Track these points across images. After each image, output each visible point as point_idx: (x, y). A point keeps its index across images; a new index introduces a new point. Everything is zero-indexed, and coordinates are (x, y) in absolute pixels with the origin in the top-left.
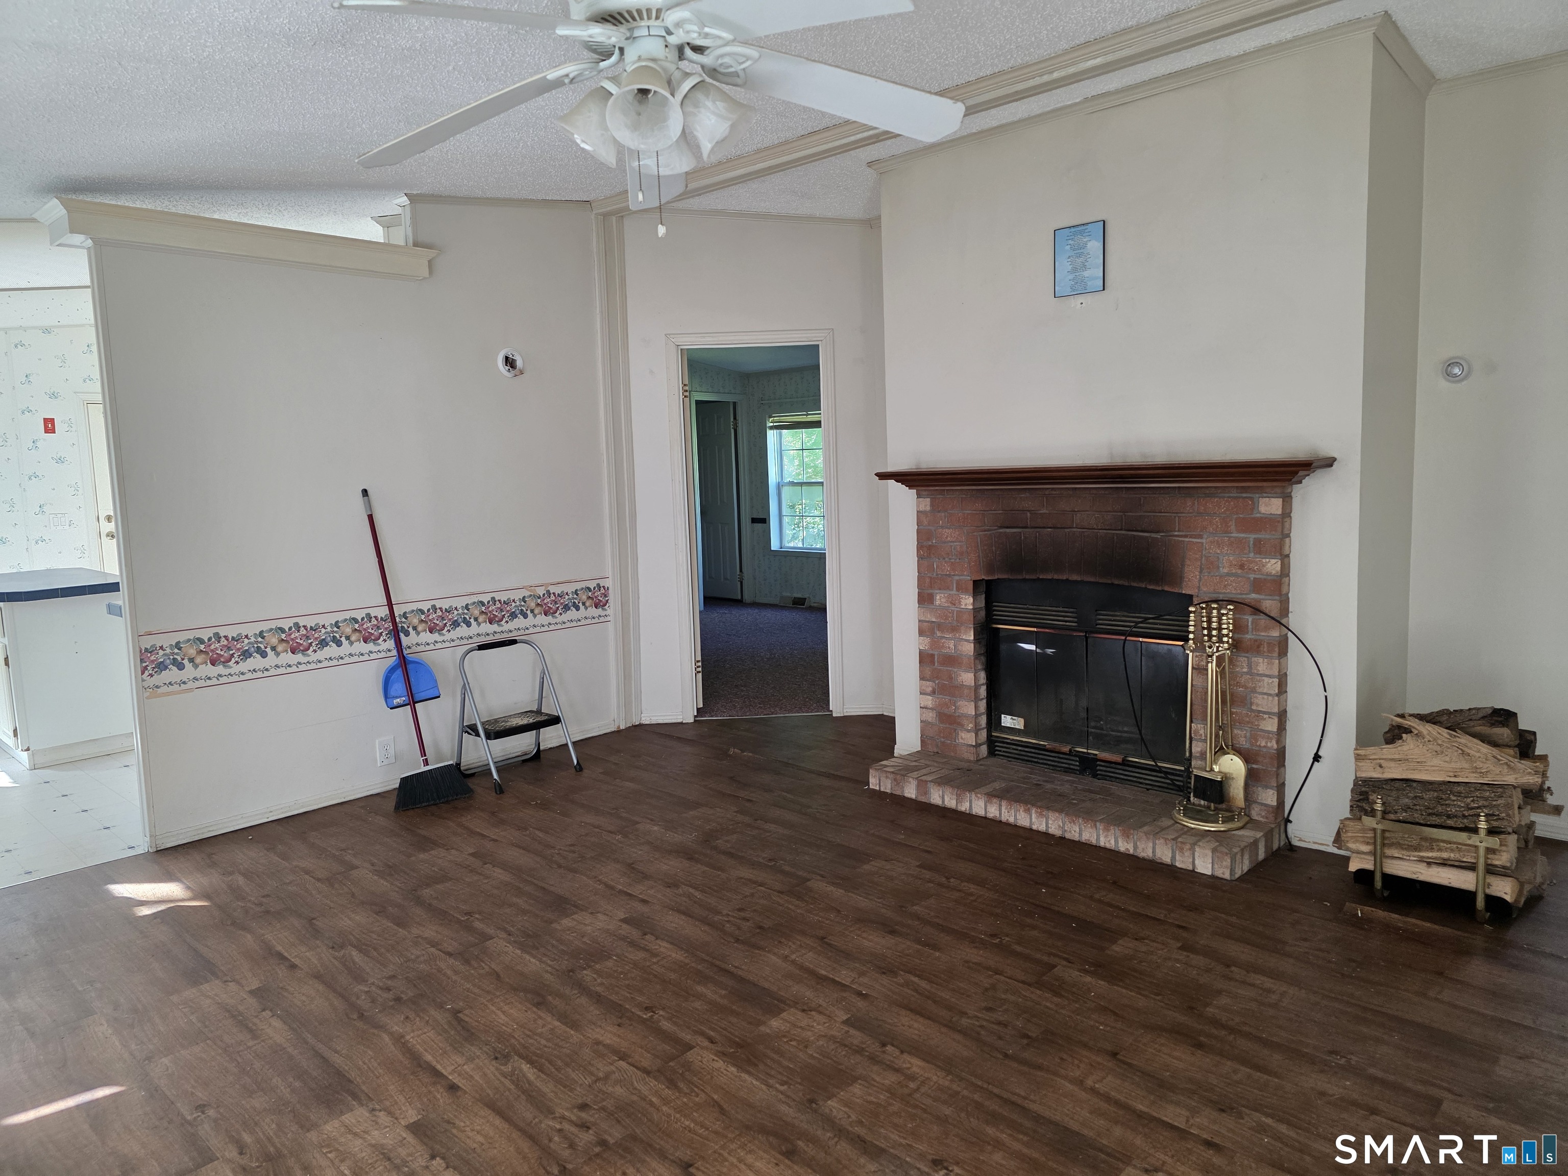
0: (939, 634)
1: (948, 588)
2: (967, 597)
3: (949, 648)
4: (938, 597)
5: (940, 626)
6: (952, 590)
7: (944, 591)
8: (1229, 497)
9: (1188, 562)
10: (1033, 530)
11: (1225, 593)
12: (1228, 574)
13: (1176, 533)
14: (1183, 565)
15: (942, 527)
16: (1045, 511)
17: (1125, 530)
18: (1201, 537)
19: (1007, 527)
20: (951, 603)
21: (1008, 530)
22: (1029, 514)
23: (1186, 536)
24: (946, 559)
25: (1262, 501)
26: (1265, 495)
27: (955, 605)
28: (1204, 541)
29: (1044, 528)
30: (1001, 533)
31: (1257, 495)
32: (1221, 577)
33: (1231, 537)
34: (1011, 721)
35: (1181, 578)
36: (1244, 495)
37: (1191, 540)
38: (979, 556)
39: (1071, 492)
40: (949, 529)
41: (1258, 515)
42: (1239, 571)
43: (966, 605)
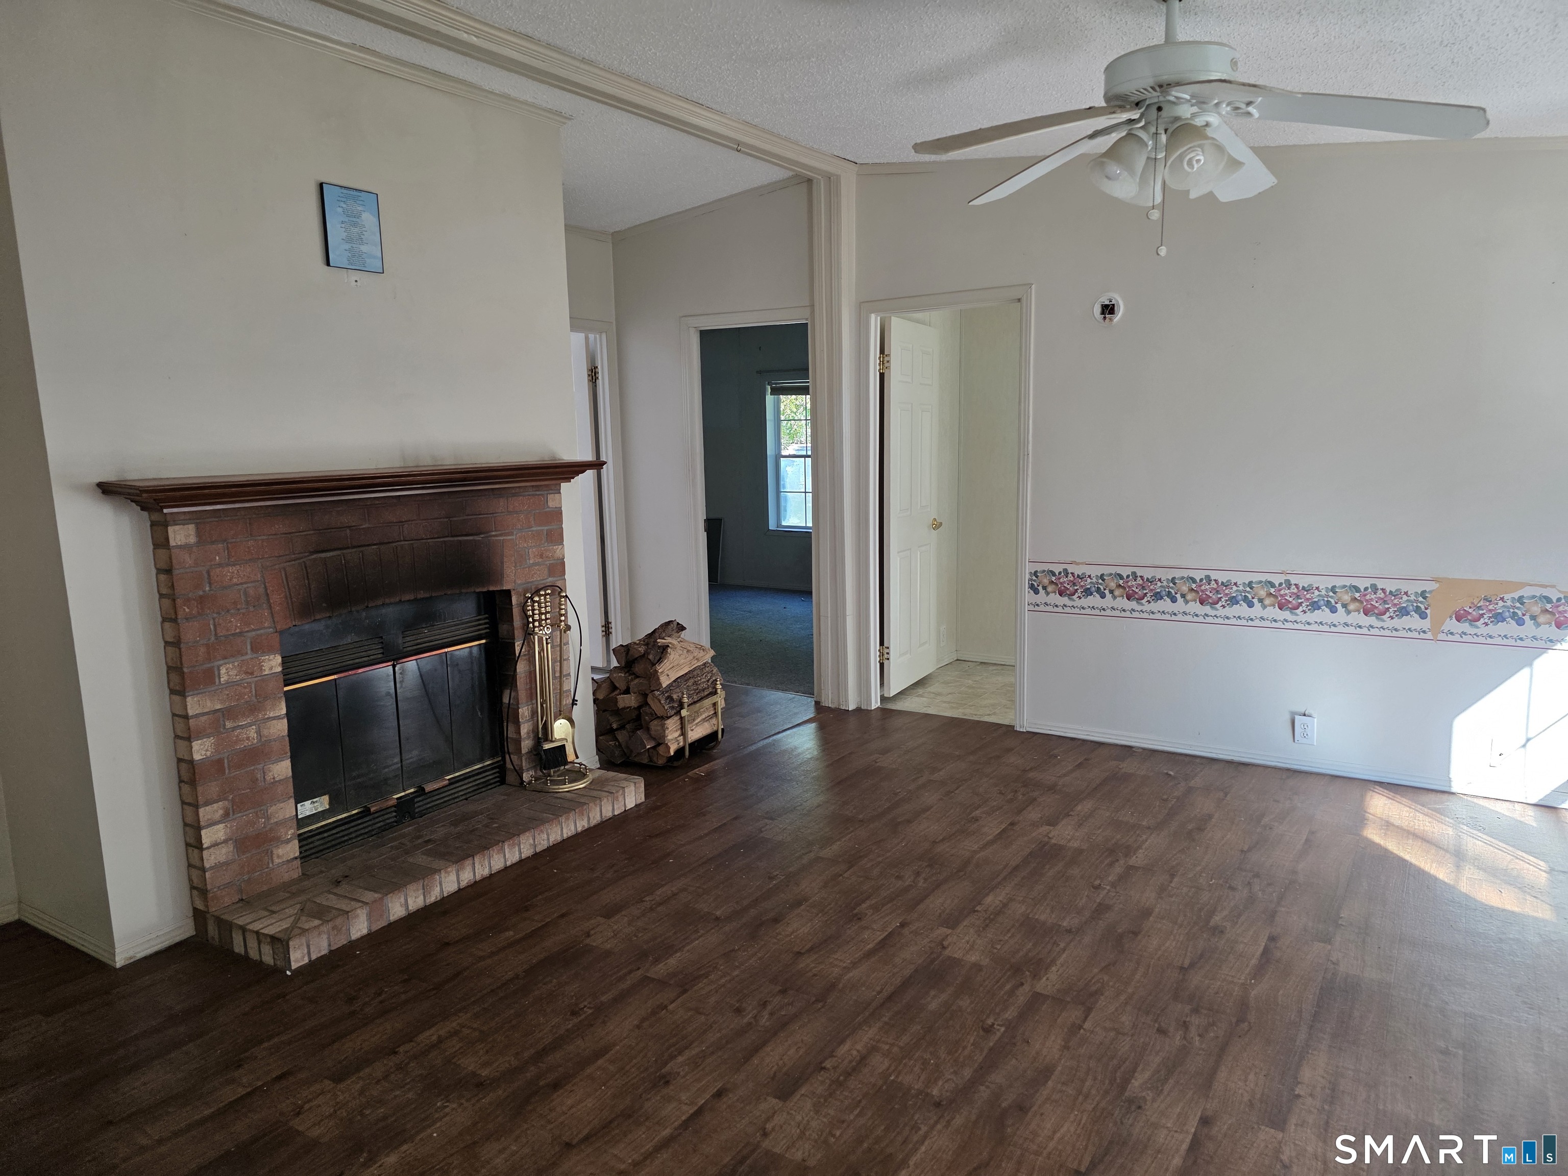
0: (229, 724)
1: (240, 653)
2: (272, 657)
3: (248, 738)
4: (223, 671)
5: (228, 713)
6: (247, 653)
7: (232, 660)
8: (529, 495)
9: (505, 559)
10: (354, 550)
11: (533, 582)
12: (535, 564)
13: (493, 533)
14: (502, 563)
15: (220, 565)
16: (367, 526)
17: (452, 536)
18: (512, 534)
19: (323, 551)
20: (246, 673)
21: (323, 555)
22: (348, 531)
23: (501, 535)
24: (232, 611)
25: (550, 496)
26: (551, 492)
27: (252, 674)
28: (514, 537)
29: (369, 545)
30: (315, 560)
31: (546, 492)
32: (529, 567)
33: (533, 531)
34: (312, 806)
35: (502, 575)
36: (538, 493)
37: (505, 538)
38: (286, 598)
39: (395, 501)
40: (234, 565)
41: (548, 509)
42: (540, 560)
43: (271, 668)
